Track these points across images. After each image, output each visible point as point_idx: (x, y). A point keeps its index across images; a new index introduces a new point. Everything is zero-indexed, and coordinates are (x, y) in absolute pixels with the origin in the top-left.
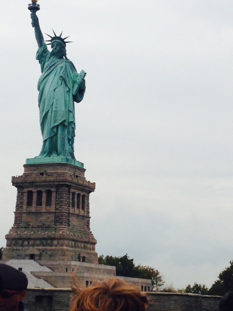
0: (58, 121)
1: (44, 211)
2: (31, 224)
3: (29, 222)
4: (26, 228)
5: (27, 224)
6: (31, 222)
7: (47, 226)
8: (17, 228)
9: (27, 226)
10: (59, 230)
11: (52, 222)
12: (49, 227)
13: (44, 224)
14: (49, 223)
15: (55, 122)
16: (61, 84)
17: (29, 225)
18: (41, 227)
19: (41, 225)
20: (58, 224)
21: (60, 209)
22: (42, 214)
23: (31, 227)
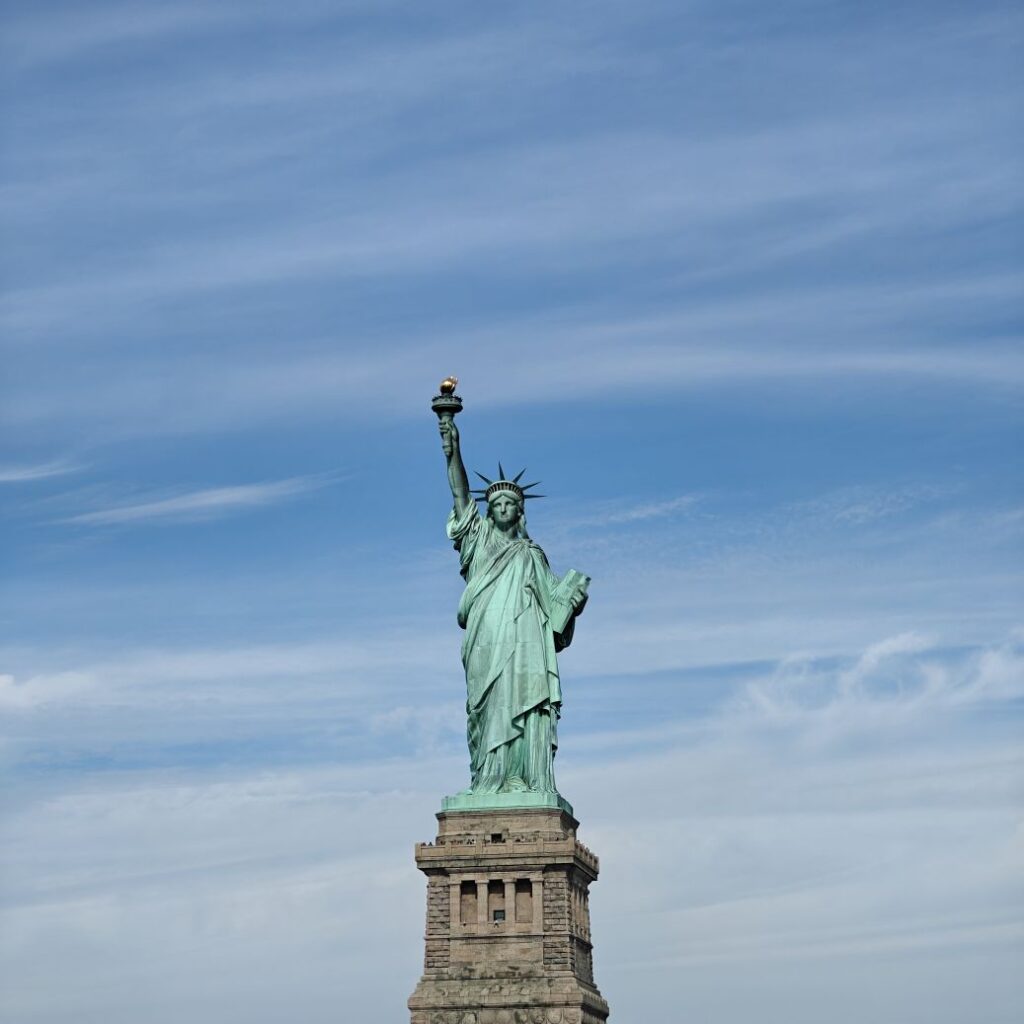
0: (529, 700)
1: (511, 932)
2: (479, 969)
3: (470, 963)
4: (463, 979)
5: (465, 969)
6: (477, 963)
7: (523, 973)
8: (439, 979)
9: (467, 974)
10: (561, 982)
11: (537, 961)
12: (529, 976)
13: (517, 969)
14: (530, 965)
15: (523, 702)
16: (530, 605)
17: (471, 971)
18: (507, 975)
19: (507, 969)
20: (554, 967)
21: (558, 927)
22: (508, 940)
23: (477, 975)
